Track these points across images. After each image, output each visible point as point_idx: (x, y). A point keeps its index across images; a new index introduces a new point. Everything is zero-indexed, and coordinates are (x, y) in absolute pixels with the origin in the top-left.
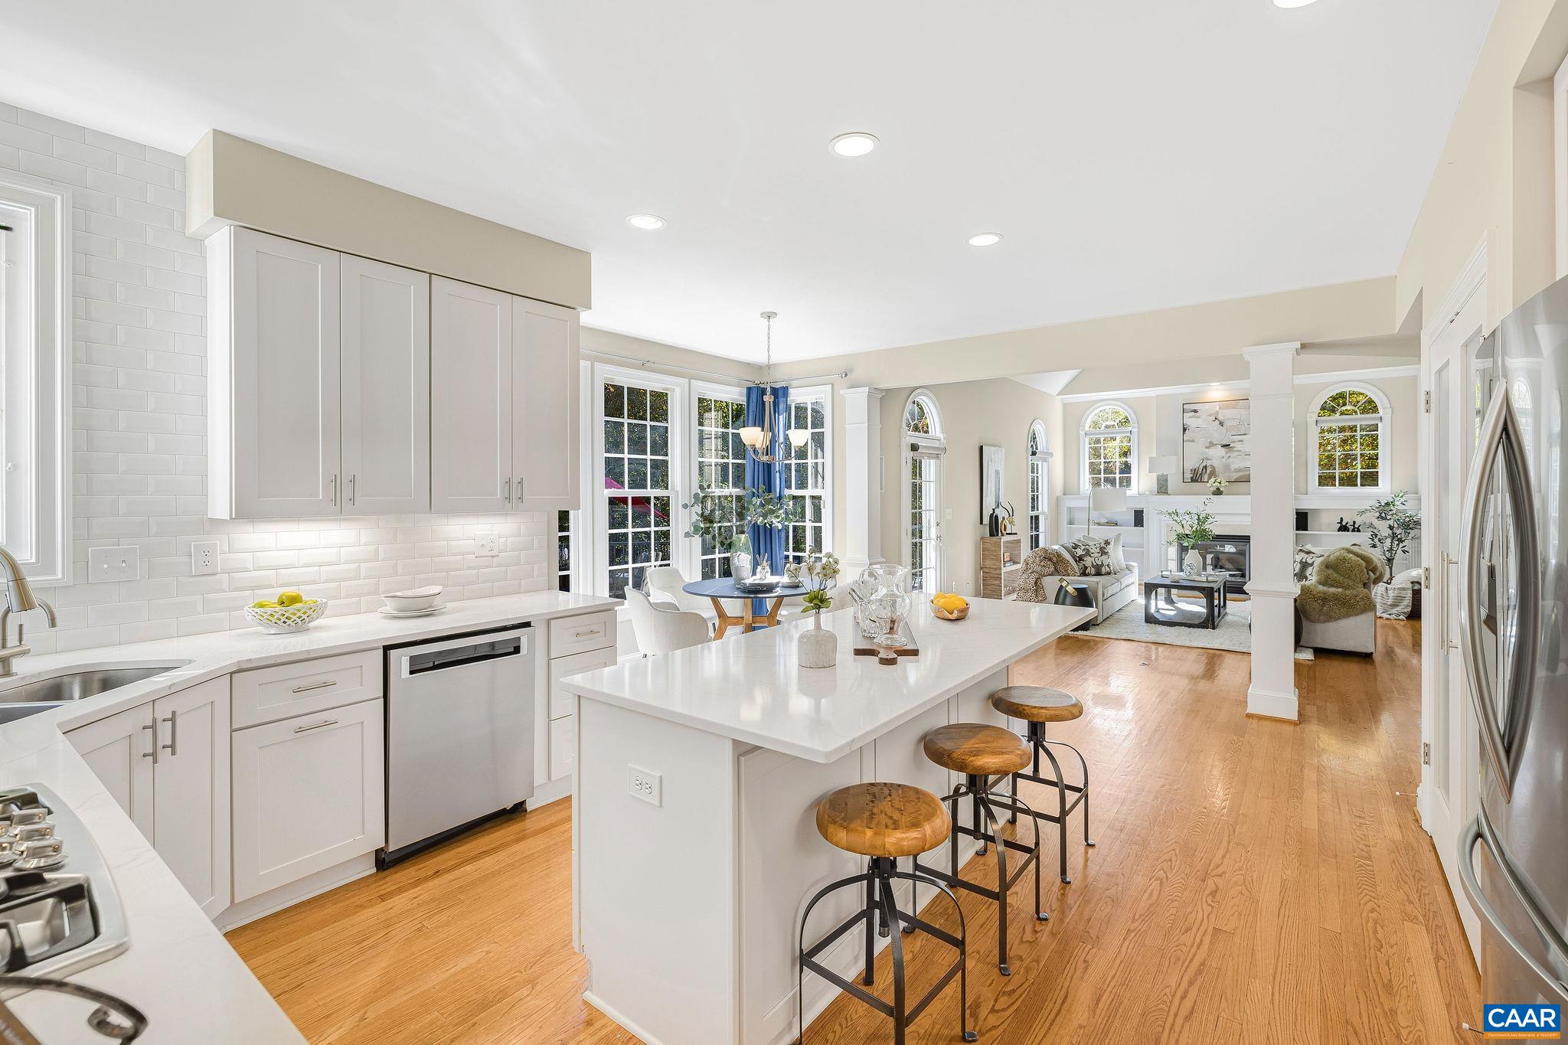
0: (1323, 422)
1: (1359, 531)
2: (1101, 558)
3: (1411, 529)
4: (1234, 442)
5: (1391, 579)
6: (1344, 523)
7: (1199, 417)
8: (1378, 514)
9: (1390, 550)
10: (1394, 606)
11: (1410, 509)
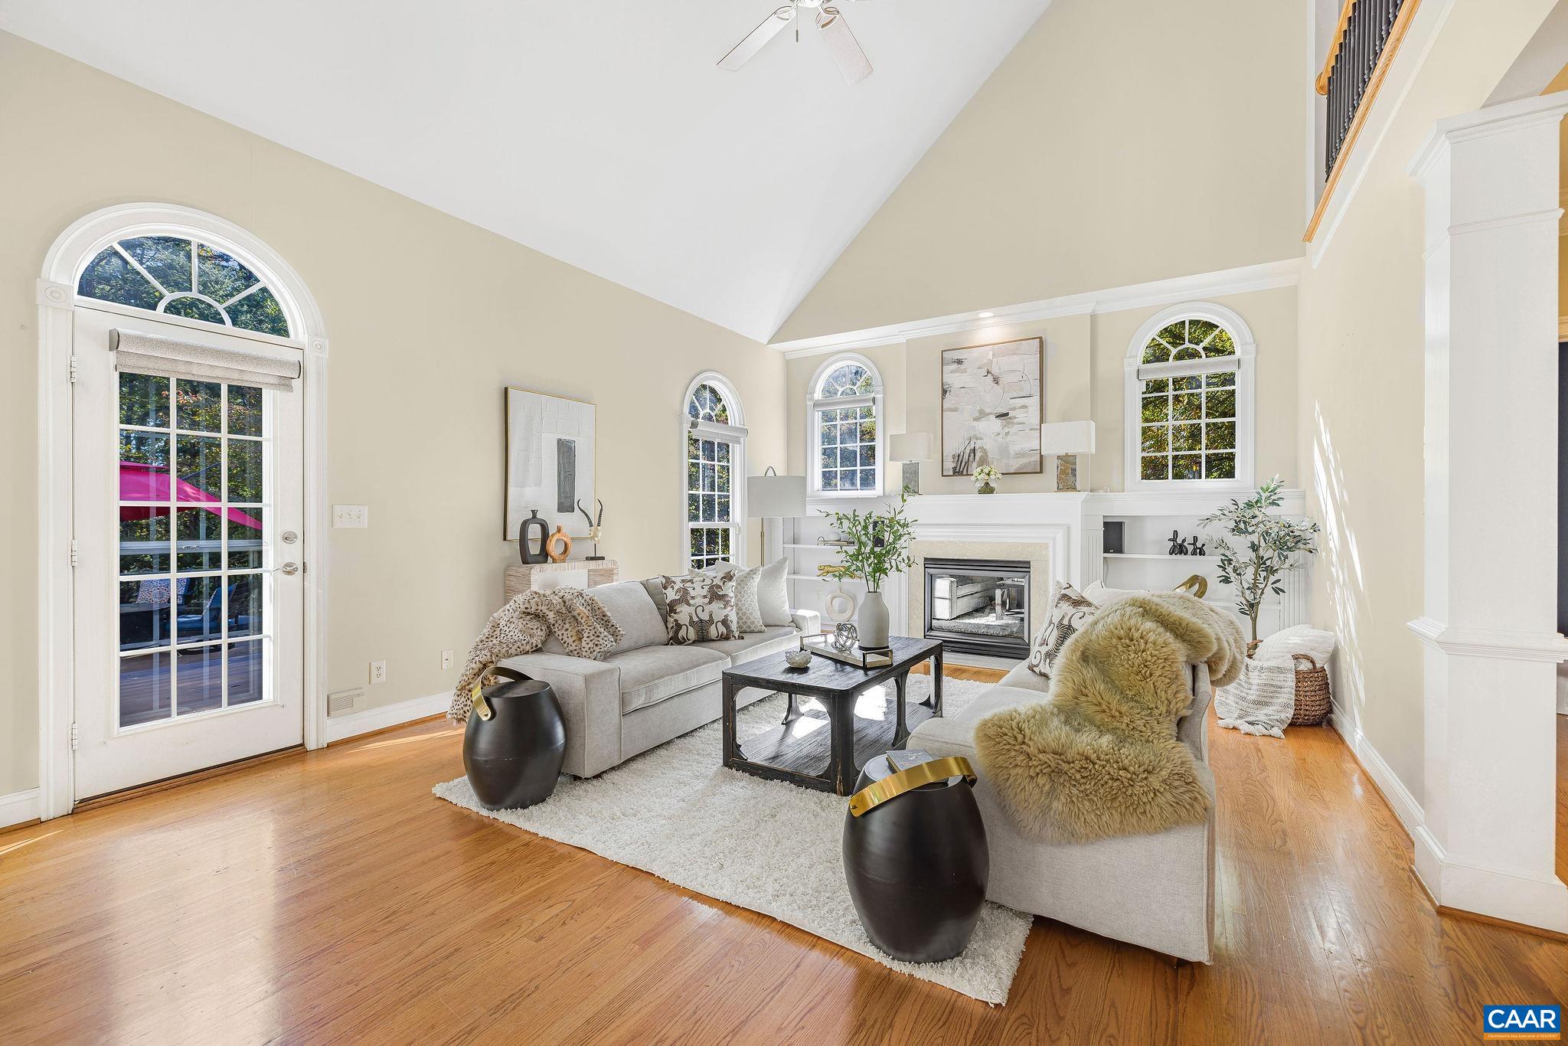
0: (1147, 372)
1: (1202, 553)
2: (708, 608)
3: (1289, 549)
4: (1014, 409)
5: (1255, 646)
6: (1179, 541)
7: (965, 371)
8: (1232, 524)
9: (1253, 588)
10: (1260, 703)
11: (1287, 512)
